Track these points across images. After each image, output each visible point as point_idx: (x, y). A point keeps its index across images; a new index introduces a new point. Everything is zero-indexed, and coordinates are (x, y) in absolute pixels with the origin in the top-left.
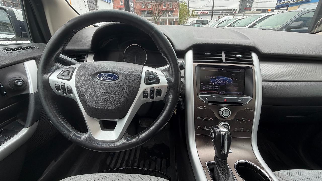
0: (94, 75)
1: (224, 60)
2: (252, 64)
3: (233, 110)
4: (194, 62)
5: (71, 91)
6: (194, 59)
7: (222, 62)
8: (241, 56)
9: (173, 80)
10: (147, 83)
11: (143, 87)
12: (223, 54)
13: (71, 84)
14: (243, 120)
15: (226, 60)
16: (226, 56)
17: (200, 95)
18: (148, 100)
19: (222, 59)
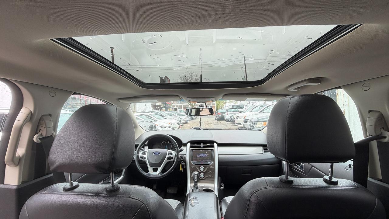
0: (153, 153)
1: (202, 146)
2: (214, 148)
3: (205, 167)
4: (190, 148)
5: (145, 158)
6: (190, 146)
7: (201, 148)
8: (209, 145)
9: (176, 154)
10: (168, 155)
11: (167, 156)
12: (202, 144)
13: (146, 156)
14: (210, 172)
15: (203, 146)
16: (203, 145)
17: (192, 162)
18: (169, 160)
19: (201, 146)
